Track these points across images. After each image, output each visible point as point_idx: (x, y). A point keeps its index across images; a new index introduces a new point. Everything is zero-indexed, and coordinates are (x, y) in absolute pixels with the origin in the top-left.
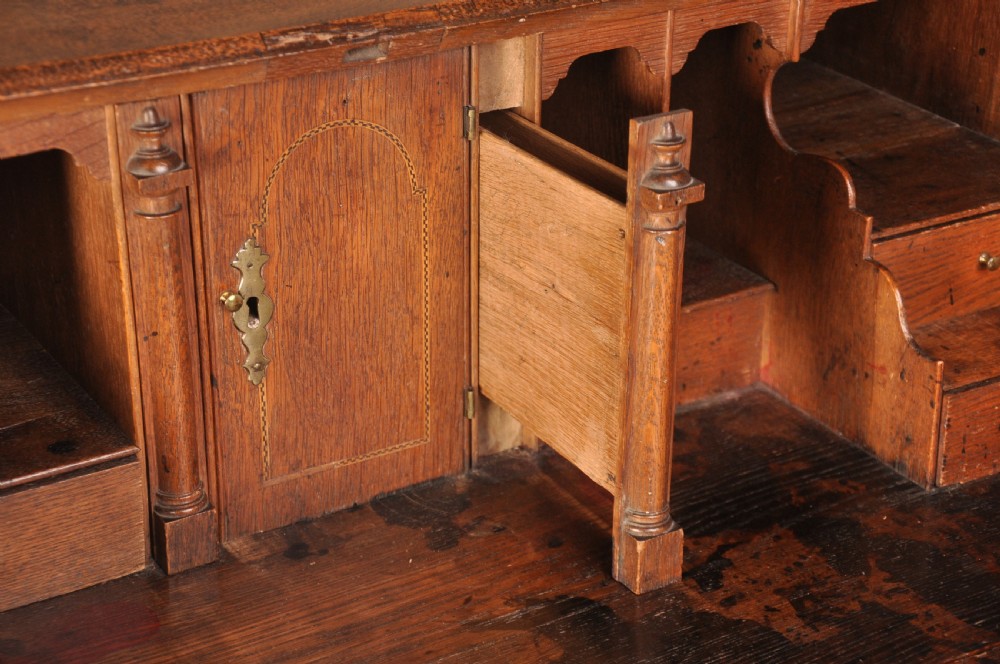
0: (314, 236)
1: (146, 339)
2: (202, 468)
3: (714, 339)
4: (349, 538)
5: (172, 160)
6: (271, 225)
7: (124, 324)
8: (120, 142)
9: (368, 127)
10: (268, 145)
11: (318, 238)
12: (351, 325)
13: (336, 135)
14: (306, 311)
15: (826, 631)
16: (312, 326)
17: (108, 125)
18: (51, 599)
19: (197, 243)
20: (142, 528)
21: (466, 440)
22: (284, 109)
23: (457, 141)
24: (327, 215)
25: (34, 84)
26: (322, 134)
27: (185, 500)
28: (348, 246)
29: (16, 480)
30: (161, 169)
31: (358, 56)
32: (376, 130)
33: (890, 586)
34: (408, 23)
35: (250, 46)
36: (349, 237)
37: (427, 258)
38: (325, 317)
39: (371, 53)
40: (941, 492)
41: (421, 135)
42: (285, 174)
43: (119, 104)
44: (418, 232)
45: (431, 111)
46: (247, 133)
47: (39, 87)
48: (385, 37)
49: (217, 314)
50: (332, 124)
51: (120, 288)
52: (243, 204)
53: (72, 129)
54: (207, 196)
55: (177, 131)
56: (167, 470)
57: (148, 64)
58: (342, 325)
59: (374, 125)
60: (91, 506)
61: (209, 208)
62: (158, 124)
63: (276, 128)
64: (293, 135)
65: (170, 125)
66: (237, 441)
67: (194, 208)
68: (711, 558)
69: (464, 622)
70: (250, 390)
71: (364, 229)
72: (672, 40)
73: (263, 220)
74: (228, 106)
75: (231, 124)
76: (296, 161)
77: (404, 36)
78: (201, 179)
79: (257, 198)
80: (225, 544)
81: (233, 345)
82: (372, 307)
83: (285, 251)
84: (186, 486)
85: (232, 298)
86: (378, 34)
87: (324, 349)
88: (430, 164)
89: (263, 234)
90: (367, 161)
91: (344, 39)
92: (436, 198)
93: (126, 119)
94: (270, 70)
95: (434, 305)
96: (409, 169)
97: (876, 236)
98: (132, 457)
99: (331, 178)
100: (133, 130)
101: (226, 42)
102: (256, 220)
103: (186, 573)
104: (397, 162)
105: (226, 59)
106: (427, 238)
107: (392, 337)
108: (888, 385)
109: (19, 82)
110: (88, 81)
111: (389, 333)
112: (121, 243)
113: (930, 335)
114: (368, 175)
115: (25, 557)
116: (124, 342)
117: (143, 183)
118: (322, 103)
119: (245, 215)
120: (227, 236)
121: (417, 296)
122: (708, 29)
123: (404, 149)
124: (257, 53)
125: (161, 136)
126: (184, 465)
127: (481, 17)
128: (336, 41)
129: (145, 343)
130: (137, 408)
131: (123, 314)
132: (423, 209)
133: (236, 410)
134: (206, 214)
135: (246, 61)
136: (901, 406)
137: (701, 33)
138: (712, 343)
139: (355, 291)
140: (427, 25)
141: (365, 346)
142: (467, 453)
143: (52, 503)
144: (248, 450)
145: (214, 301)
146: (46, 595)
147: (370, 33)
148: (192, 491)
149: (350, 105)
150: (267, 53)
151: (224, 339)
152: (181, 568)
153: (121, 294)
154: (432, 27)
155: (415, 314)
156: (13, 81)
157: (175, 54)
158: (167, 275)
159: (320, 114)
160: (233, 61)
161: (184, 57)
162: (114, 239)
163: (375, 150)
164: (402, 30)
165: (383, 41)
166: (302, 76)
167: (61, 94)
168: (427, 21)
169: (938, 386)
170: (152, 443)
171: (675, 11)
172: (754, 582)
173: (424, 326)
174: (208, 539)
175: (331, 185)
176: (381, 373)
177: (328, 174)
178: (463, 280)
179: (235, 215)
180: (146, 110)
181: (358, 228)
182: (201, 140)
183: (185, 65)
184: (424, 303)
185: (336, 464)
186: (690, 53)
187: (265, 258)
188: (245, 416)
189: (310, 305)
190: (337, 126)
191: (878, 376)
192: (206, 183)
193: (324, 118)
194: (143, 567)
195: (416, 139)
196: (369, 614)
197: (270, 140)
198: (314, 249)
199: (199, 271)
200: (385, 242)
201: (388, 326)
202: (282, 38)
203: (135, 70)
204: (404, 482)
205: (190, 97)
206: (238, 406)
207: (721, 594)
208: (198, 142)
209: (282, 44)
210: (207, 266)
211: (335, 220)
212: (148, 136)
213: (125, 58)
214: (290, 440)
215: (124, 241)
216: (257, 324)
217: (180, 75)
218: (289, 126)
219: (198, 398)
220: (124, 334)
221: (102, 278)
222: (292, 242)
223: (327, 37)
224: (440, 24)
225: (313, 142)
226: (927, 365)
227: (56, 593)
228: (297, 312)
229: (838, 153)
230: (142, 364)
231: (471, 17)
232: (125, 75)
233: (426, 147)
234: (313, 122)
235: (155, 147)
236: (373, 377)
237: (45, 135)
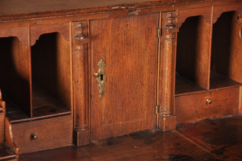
0: (118, 59)
1: (75, 83)
2: (87, 119)
3: (225, 99)
4: (124, 141)
5: (85, 37)
6: (108, 56)
7: (70, 79)
8: (73, 31)
9: (133, 32)
10: (108, 35)
11: (119, 60)
12: (126, 84)
13: (124, 34)
14: (115, 80)
16: (116, 84)
17: (70, 27)
18: (48, 150)
19: (89, 59)
20: (71, 133)
21: (155, 120)
22: (112, 26)
23: (155, 38)
24: (121, 54)
25: (54, 15)
26: (121, 33)
27: (82, 127)
28: (126, 63)
29: (42, 117)
30: (82, 38)
31: (131, 13)
32: (135, 33)
34: (144, 5)
35: (105, 9)
36: (126, 61)
37: (146, 68)
38: (120, 81)
39: (134, 13)
41: (146, 35)
42: (111, 43)
43: (73, 22)
44: (144, 61)
45: (149, 29)
46: (103, 31)
47: (55, 16)
48: (138, 8)
49: (93, 78)
50: (124, 30)
51: (70, 69)
52: (101, 50)
53: (62, 27)
54: (92, 47)
55: (86, 30)
56: (78, 118)
57: (81, 12)
58: (124, 84)
59: (134, 32)
60: (59, 126)
61: (92, 50)
62: (82, 27)
63: (110, 31)
64: (114, 33)
65: (85, 28)
66: (96, 113)
67: (89, 49)
68: (220, 149)
69: (154, 159)
70: (100, 100)
71: (130, 59)
72: (213, 14)
73: (105, 54)
74: (99, 24)
75: (99, 29)
76: (114, 40)
77: (143, 8)
78: (91, 43)
79: (104, 49)
80: (92, 141)
81: (96, 87)
82: (132, 80)
83: (110, 63)
84: (83, 123)
85: (97, 74)
86: (136, 7)
87: (119, 90)
88: (148, 43)
89: (105, 58)
90: (132, 41)
91: (128, 8)
92: (149, 52)
93: (74, 26)
94: (109, 15)
95: (148, 81)
96: (142, 44)
98: (70, 114)
99: (123, 45)
100: (76, 28)
101: (99, 8)
102: (104, 54)
103: (82, 146)
104: (140, 42)
105: (99, 11)
106: (146, 63)
107: (136, 89)
109: (51, 14)
110: (67, 15)
111: (136, 88)
112: (71, 57)
114: (132, 45)
115: (43, 138)
116: (70, 83)
117: (78, 41)
118: (121, 25)
119: (101, 53)
120: (96, 58)
121: (143, 78)
122: (223, 12)
123: (141, 38)
124: (107, 10)
125: (82, 30)
126: (83, 117)
127: (163, 5)
128: (126, 8)
129: (75, 84)
130: (72, 101)
131: (70, 76)
132: (146, 55)
133: (96, 105)
134: (92, 52)
135: (104, 12)
137: (221, 13)
138: (224, 100)
139: (128, 75)
140: (149, 6)
141: (129, 90)
142: (155, 124)
143: (50, 124)
144: (99, 116)
145: (92, 75)
146: (47, 149)
147: (134, 7)
148: (84, 125)
149: (128, 26)
150: (109, 11)
151: (94, 85)
152: (80, 145)
153: (70, 71)
154: (150, 7)
155: (143, 83)
156: (50, 14)
157: (87, 10)
158: (82, 66)
159: (121, 28)
160: (101, 12)
162: (69, 56)
163: (134, 38)
164: (143, 7)
165: (138, 9)
166: (117, 17)
167: (61, 17)
168: (149, 5)
170: (75, 111)
171: (214, 6)
172: (232, 154)
173: (145, 87)
174: (88, 138)
175: (123, 46)
176: (133, 99)
177: (122, 44)
178: (155, 75)
179: (99, 52)
180: (79, 23)
181: (129, 59)
182: (92, 33)
183: (89, 12)
184: (145, 80)
185: (121, 123)
186: (218, 18)
187: (105, 64)
188: (98, 106)
189: (116, 78)
190: (125, 31)
192: (92, 44)
193: (122, 29)
194: (71, 145)
195: (145, 36)
196: (129, 156)
197: (108, 34)
198: (117, 63)
199: (89, 66)
200: (135, 63)
201: (136, 86)
202: (113, 7)
203: (78, 13)
204: (138, 130)
205: (90, 21)
206: (97, 103)
207: (223, 156)
208: (91, 33)
209: (113, 9)
210: (91, 65)
211: (123, 56)
212: (80, 30)
213: (75, 10)
214: (109, 114)
215: (72, 57)
216: (102, 82)
217: (88, 15)
218: (113, 30)
219: (87, 100)
221: (65, 67)
222: (112, 61)
223: (124, 8)
224: (152, 6)
225: (119, 35)
227: (49, 149)
228: (113, 80)
230: (74, 89)
231: (160, 4)
232: (75, 14)
233: (147, 39)
234: (119, 30)
235: (81, 33)
236: (131, 99)
237: (55, 28)
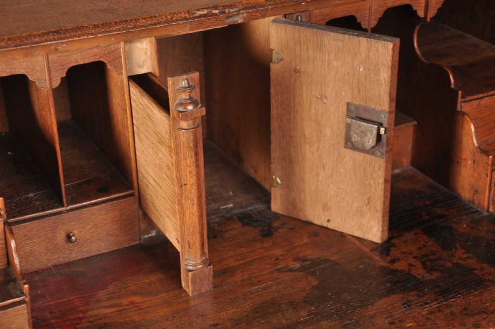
4: (226, 231)
7: (129, 137)
15: (435, 275)
17: (122, 51)
18: (99, 255)
25: (90, 33)
29: (84, 204)
31: (231, 20)
33: (466, 256)
34: (252, 5)
35: (183, 15)
39: (236, 19)
40: (491, 215)
43: (126, 42)
47: (92, 34)
48: (242, 12)
51: (127, 122)
53: (106, 52)
57: (139, 24)
68: (385, 243)
69: (275, 268)
77: (250, 11)
86: (239, 10)
91: (224, 12)
94: (192, 26)
97: (462, 100)
98: (132, 195)
101: (173, 14)
105: (173, 21)
108: (467, 167)
109: (84, 32)
110: (113, 31)
112: (127, 102)
113: (487, 145)
115: (88, 237)
116: (129, 145)
122: (388, 7)
124: (186, 19)
128: (220, 13)
135: (181, 22)
136: (473, 176)
137: (384, 9)
140: (261, 6)
143: (99, 213)
146: (97, 253)
147: (236, 10)
150: (190, 18)
153: (127, 124)
154: (263, 7)
156: (81, 32)
157: (151, 19)
160: (175, 22)
161: (154, 21)
162: (124, 100)
164: (250, 8)
165: (241, 13)
167: (102, 36)
168: (261, 4)
169: (490, 167)
172: (404, 253)
183: (154, 24)
186: (380, 18)
191: (463, 163)
194: (138, 242)
196: (233, 264)
202: (197, 12)
203: (133, 27)
207: (389, 258)
209: (197, 15)
213: (129, 21)
215: (129, 101)
217: (153, 28)
220: (129, 141)
221: (120, 117)
223: (216, 11)
224: (267, 5)
226: (485, 158)
227: (100, 252)
229: (448, 63)
231: (281, 2)
232: (129, 29)
237: (95, 55)
